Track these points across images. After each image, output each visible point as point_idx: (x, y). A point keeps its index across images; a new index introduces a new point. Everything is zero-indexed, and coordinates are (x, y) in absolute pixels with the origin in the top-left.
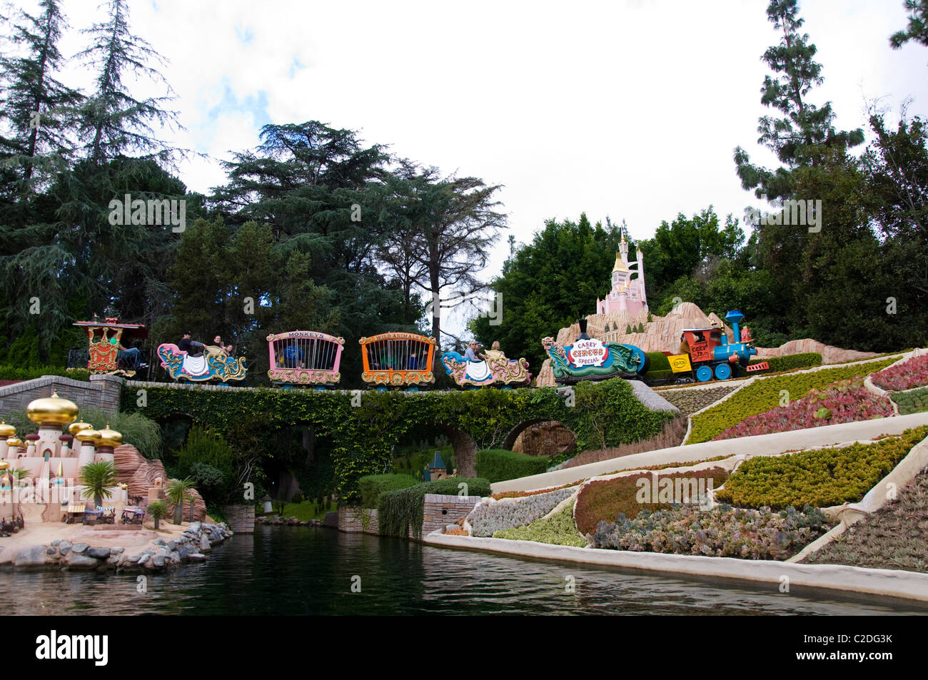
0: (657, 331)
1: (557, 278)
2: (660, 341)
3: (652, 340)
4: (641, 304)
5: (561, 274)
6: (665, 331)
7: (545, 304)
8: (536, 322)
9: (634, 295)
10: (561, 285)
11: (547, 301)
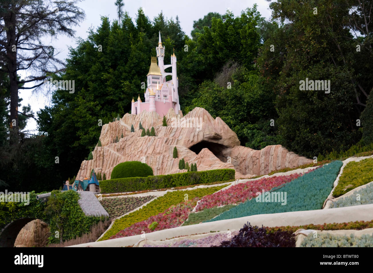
0: (165, 135)
1: (105, 76)
2: (164, 144)
3: (157, 143)
4: (171, 104)
5: (109, 73)
6: (172, 135)
7: (94, 101)
8: (85, 117)
9: (165, 96)
10: (108, 83)
11: (96, 97)
